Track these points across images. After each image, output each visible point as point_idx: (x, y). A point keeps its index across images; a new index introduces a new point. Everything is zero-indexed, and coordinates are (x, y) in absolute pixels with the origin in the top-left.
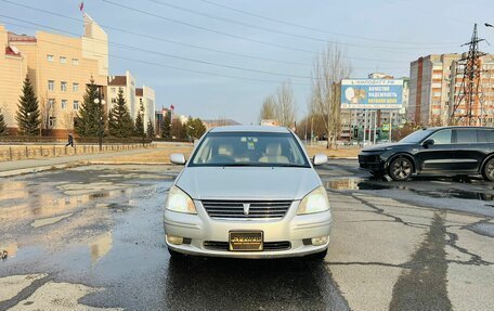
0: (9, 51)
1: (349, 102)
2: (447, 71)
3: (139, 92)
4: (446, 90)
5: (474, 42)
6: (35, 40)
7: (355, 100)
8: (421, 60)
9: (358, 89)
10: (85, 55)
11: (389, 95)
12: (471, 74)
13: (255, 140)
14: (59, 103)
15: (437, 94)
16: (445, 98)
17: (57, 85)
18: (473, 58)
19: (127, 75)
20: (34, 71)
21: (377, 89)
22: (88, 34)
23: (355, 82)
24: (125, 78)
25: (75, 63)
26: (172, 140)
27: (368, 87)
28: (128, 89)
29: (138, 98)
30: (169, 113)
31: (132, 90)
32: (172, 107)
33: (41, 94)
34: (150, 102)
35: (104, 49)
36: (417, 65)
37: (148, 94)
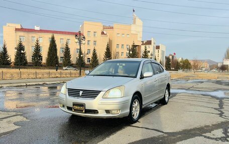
0: (103, 33)
3: (158, 47)
6: (113, 28)
10: (132, 32)
13: (124, 65)
14: (120, 54)
17: (120, 46)
19: (152, 40)
20: (112, 41)
22: (134, 23)
24: (151, 41)
25: (128, 36)
26: (171, 70)
28: (152, 46)
29: (157, 50)
30: (173, 57)
31: (154, 47)
32: (175, 54)
33: (114, 50)
34: (163, 52)
35: (141, 29)
37: (162, 48)
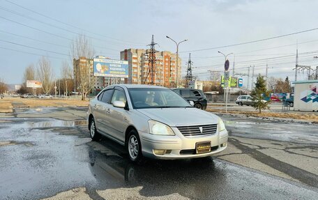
1: (99, 72)
2: (140, 59)
4: (139, 69)
5: (153, 45)
7: (102, 71)
8: (126, 51)
9: (103, 65)
11: (121, 69)
12: (152, 61)
15: (136, 71)
16: (139, 73)
18: (153, 52)
21: (114, 65)
23: (102, 61)
27: (109, 64)
36: (124, 54)
